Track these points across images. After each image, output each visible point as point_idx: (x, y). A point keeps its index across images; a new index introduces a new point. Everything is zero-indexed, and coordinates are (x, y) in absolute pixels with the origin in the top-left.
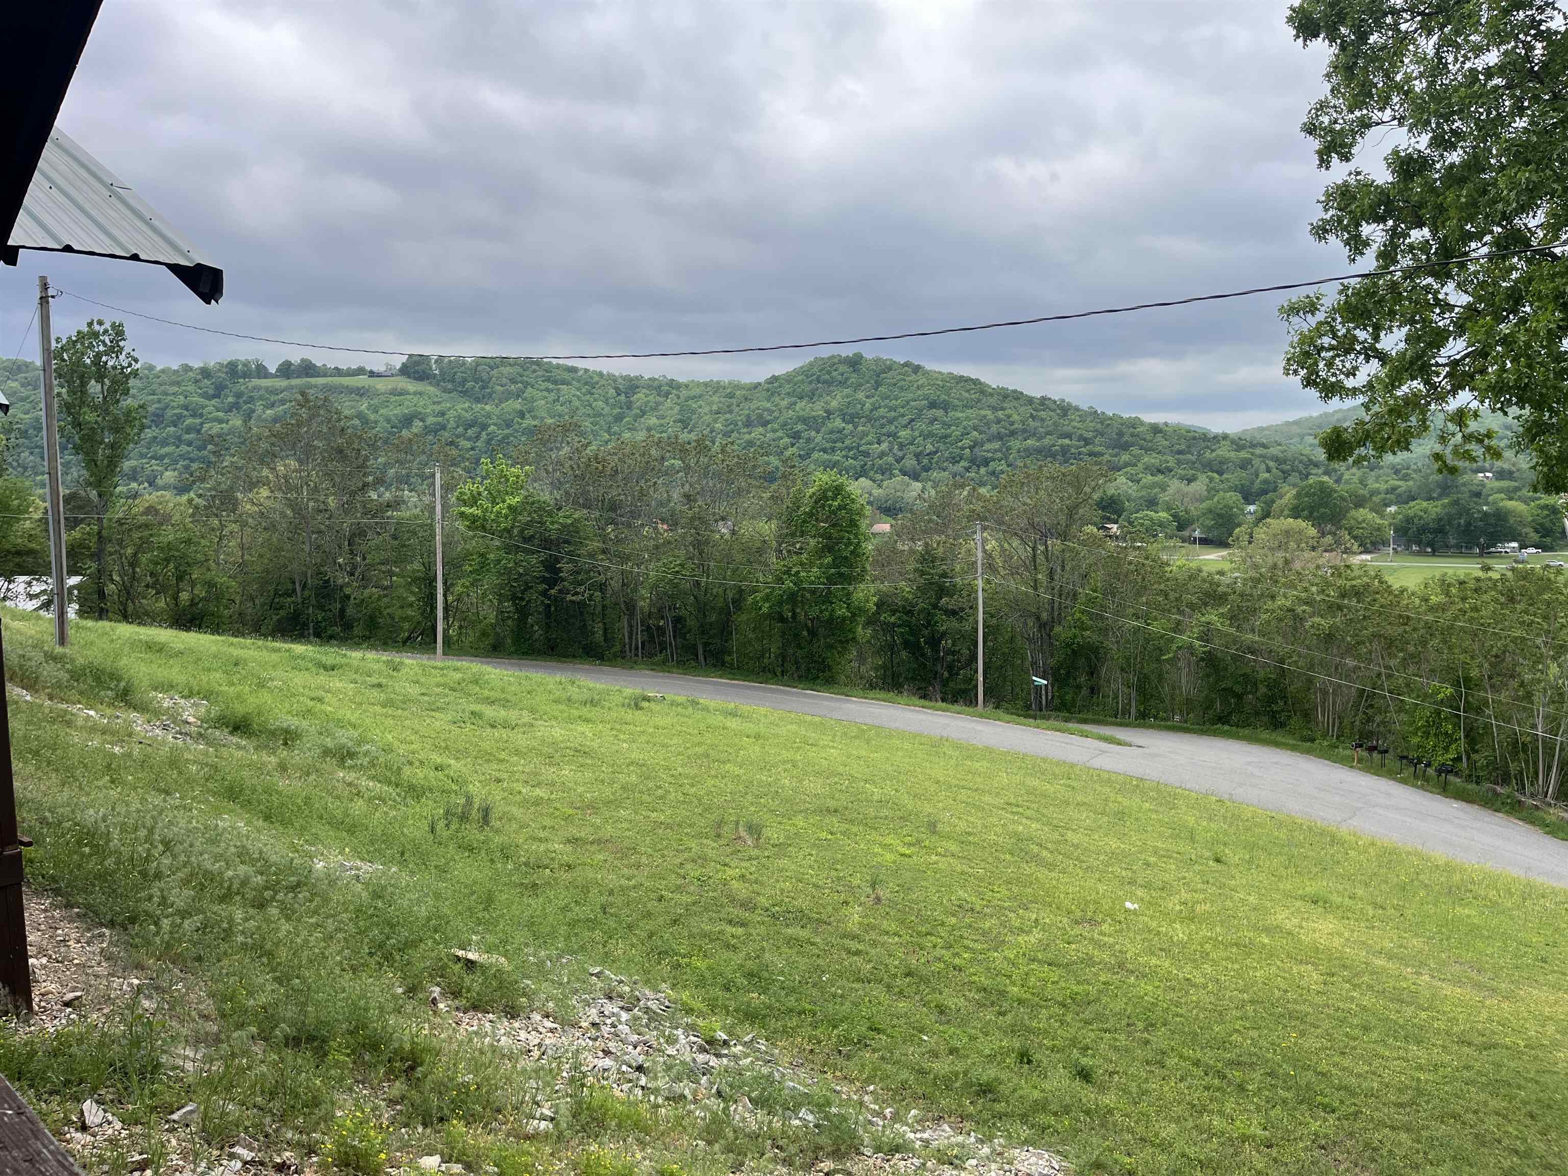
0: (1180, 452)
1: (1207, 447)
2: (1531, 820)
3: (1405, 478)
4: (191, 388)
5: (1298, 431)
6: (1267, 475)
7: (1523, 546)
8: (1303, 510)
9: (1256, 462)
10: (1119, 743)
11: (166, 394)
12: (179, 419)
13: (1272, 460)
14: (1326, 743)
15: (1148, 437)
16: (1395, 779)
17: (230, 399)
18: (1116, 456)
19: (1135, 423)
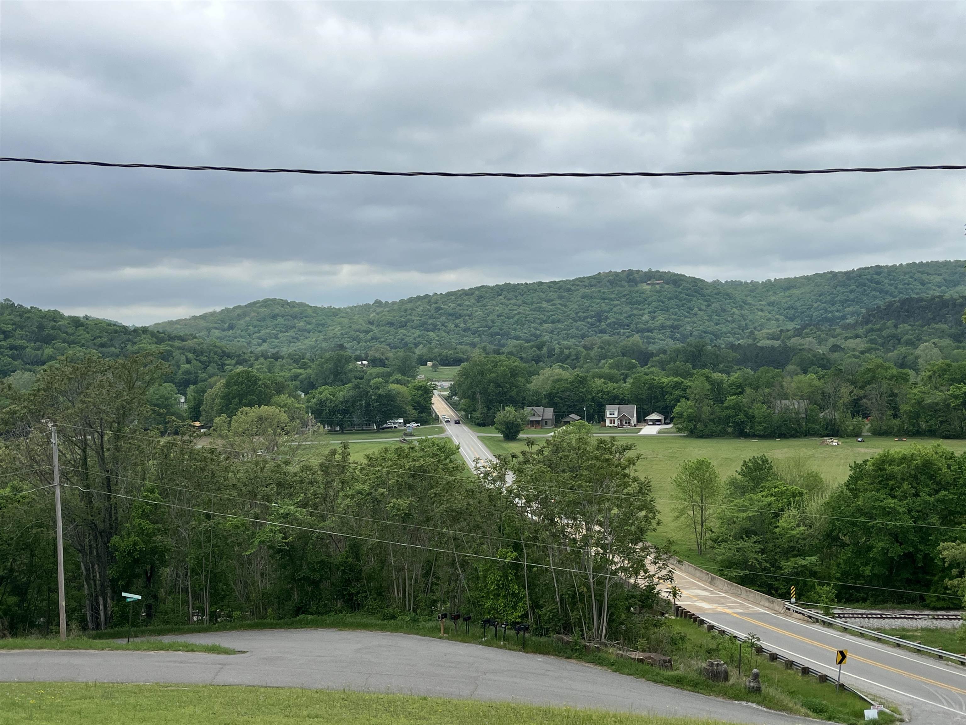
0: (102, 345)
1: (129, 340)
2: (600, 662)
3: (304, 366)
5: (205, 324)
6: (188, 366)
7: (406, 422)
8: (233, 398)
9: (176, 353)
10: (227, 652)
13: (190, 351)
14: (408, 619)
15: (70, 331)
16: (481, 643)
18: (38, 349)
19: (55, 316)
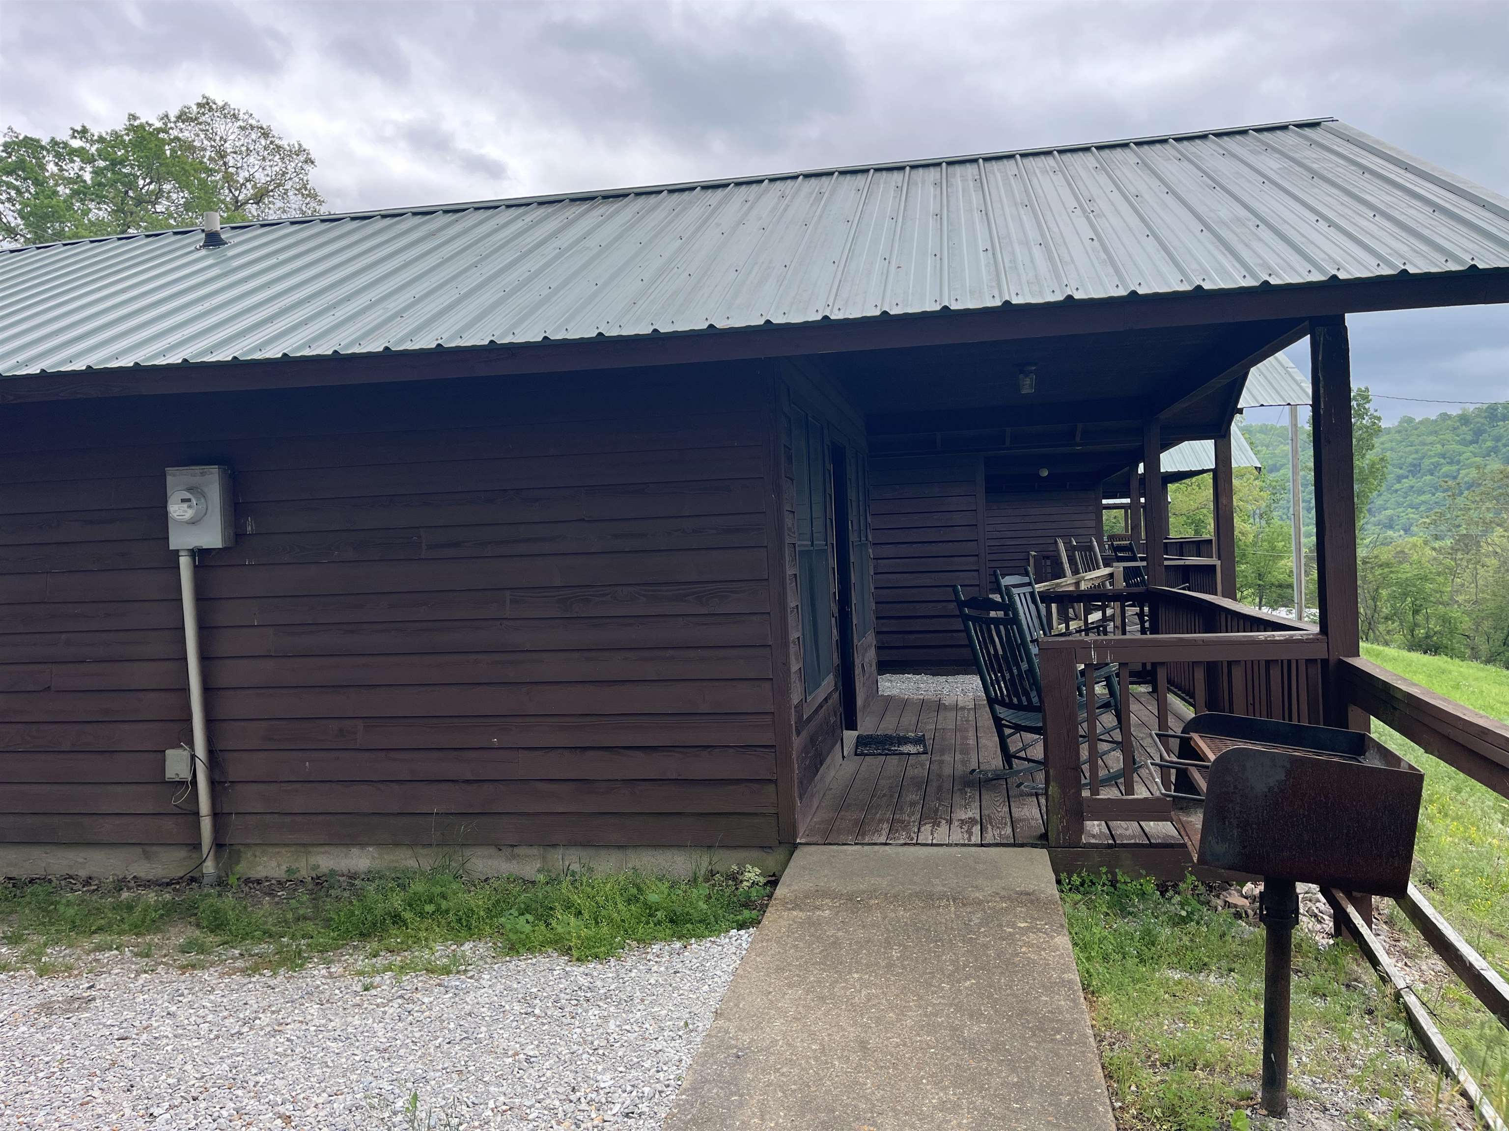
4: (1449, 436)
11: (1425, 444)
12: (1436, 467)
17: (1489, 444)
